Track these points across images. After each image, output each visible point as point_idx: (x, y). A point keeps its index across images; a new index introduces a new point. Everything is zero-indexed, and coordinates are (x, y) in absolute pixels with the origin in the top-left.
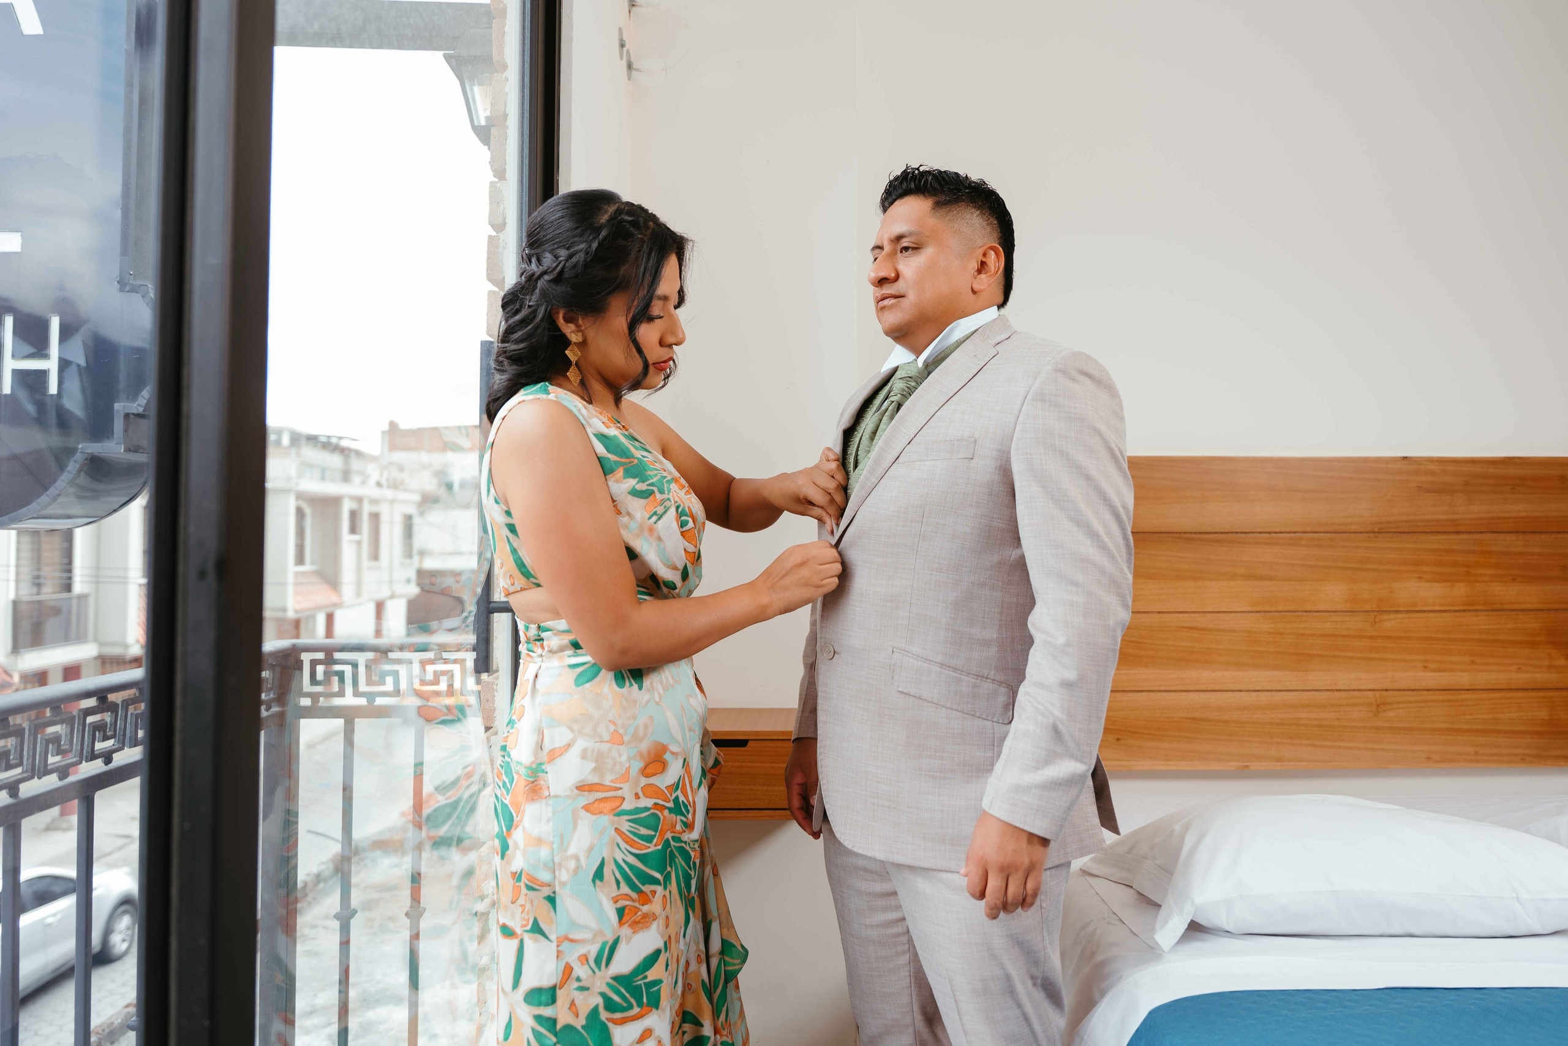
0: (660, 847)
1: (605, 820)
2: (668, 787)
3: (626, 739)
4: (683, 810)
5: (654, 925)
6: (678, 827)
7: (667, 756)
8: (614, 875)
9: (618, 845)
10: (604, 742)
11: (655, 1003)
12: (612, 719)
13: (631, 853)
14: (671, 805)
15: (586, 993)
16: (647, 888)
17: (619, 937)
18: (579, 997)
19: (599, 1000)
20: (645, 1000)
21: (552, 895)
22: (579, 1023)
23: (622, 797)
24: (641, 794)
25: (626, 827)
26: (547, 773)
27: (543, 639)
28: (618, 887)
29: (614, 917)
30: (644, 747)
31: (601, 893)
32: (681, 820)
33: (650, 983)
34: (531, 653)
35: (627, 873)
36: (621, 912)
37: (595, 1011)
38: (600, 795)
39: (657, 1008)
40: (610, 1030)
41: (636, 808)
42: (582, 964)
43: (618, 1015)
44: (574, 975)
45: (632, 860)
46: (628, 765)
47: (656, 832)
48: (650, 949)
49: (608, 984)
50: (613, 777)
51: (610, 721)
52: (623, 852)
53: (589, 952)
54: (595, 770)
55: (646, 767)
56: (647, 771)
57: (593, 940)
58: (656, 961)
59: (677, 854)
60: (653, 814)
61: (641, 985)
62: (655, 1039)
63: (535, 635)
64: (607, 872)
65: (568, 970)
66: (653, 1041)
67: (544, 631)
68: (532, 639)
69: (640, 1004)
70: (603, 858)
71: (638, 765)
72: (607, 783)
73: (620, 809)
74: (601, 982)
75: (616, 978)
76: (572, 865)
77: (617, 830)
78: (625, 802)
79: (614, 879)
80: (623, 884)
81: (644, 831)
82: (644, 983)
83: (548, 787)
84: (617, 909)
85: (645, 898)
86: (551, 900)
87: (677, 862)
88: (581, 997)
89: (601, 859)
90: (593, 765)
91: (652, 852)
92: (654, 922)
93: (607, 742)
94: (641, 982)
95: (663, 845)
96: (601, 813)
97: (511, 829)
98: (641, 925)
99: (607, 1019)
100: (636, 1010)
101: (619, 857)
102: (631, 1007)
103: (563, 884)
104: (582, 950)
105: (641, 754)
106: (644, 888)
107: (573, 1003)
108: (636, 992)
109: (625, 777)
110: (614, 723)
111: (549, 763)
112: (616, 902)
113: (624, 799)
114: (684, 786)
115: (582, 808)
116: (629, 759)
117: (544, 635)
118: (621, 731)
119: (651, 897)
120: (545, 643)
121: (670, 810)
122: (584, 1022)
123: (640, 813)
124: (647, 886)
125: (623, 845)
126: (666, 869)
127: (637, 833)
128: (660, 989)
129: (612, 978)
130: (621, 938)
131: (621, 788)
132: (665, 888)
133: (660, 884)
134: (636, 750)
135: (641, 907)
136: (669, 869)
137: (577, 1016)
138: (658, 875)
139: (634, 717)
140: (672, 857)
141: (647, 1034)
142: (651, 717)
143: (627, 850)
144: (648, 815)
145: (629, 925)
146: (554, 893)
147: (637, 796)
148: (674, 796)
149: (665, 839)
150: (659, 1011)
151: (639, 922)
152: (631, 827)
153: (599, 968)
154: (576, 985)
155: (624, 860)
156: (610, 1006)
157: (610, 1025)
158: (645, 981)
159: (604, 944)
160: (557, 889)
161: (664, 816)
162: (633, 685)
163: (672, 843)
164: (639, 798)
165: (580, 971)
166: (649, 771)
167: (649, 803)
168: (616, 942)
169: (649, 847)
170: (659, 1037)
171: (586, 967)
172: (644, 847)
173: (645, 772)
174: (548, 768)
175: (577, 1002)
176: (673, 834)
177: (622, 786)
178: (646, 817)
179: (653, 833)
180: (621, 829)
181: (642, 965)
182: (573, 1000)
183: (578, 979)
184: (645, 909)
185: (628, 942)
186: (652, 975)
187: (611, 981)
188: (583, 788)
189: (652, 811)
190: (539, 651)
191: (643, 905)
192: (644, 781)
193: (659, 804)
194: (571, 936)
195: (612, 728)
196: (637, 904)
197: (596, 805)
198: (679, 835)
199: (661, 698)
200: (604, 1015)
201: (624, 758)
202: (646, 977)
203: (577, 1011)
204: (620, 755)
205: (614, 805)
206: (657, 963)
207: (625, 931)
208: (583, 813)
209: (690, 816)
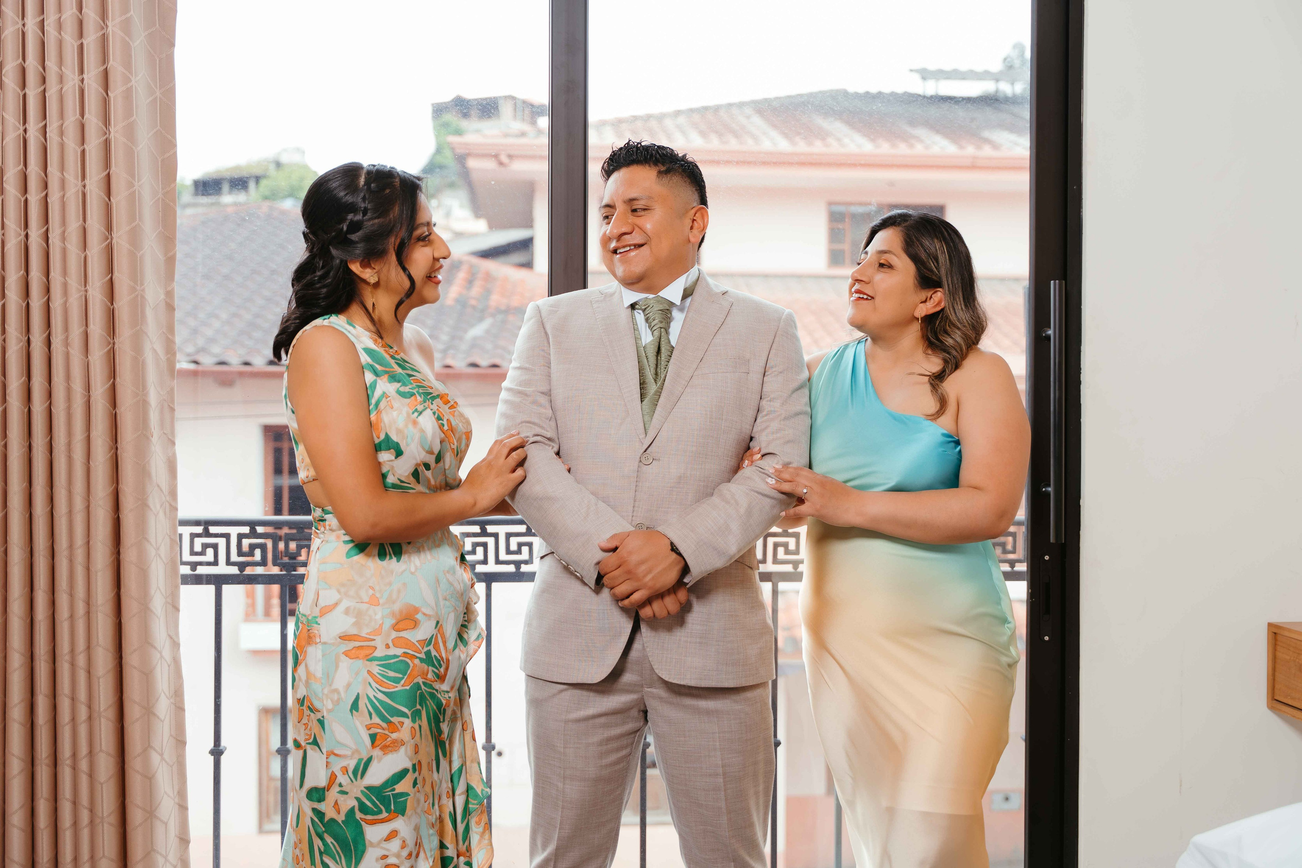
0: (408, 688)
1: (359, 663)
2: (419, 641)
3: (381, 601)
4: (435, 663)
5: (403, 749)
6: (430, 676)
7: (419, 616)
8: (367, 707)
9: (369, 683)
10: (363, 603)
11: (401, 811)
12: (371, 585)
13: (380, 691)
14: (423, 656)
15: (345, 796)
16: (395, 720)
17: (372, 756)
18: (341, 799)
19: (355, 803)
20: (392, 807)
21: (322, 719)
22: (341, 818)
23: (375, 647)
24: (391, 644)
25: (376, 670)
26: (319, 624)
27: (325, 520)
28: (371, 718)
29: (368, 741)
30: (397, 607)
31: (357, 721)
32: (433, 671)
33: (398, 794)
34: (317, 531)
35: (377, 706)
36: (373, 737)
37: (352, 810)
38: (357, 644)
39: (403, 815)
40: (363, 827)
41: (386, 656)
42: (344, 774)
43: (369, 817)
44: (337, 781)
45: (381, 696)
46: (381, 622)
47: (404, 674)
48: (398, 768)
49: (362, 791)
50: (369, 631)
51: (370, 587)
52: (373, 689)
53: (349, 765)
54: (356, 624)
55: (397, 624)
56: (396, 627)
57: (351, 757)
58: (403, 778)
59: (428, 698)
60: (402, 661)
61: (390, 795)
62: (400, 839)
63: (319, 516)
64: (361, 704)
65: (333, 778)
66: (398, 840)
67: (327, 514)
68: (317, 519)
69: (388, 810)
70: (358, 694)
71: (389, 622)
72: (363, 635)
73: (372, 656)
74: (357, 789)
75: (368, 788)
76: (336, 697)
77: (369, 672)
78: (377, 650)
79: (367, 710)
80: (374, 715)
81: (391, 674)
82: (392, 794)
83: (320, 636)
84: (369, 734)
85: (393, 727)
86: (321, 722)
87: (429, 704)
88: (342, 799)
89: (356, 694)
90: (354, 620)
91: (400, 690)
92: (402, 746)
93: (366, 603)
94: (390, 793)
95: (411, 686)
96: (357, 658)
97: (297, 666)
98: (390, 749)
99: (360, 818)
100: (385, 815)
101: (371, 694)
102: (380, 812)
103: (329, 711)
104: (344, 763)
105: (393, 614)
106: (392, 719)
107: (336, 803)
108: (385, 801)
109: (378, 631)
110: (372, 588)
111: (321, 617)
112: (369, 729)
113: (376, 648)
114: (436, 643)
115: (343, 653)
116: (383, 618)
117: (326, 517)
118: (378, 595)
119: (399, 727)
120: (327, 523)
121: (421, 660)
122: (344, 819)
123: (389, 660)
124: (395, 718)
125: (374, 685)
126: (416, 707)
127: (385, 675)
128: (406, 800)
129: (364, 787)
130: (373, 757)
131: (375, 640)
132: (414, 721)
133: (408, 718)
134: (389, 610)
135: (390, 734)
136: (418, 707)
137: (339, 814)
138: (405, 710)
139: (390, 584)
140: (422, 698)
141: (393, 834)
142: (405, 584)
143: (377, 689)
144: (397, 661)
145: (381, 749)
146: (323, 717)
147: (388, 646)
148: (426, 649)
149: (415, 682)
150: (404, 818)
151: (389, 746)
152: (380, 670)
153: (356, 780)
154: (338, 789)
155: (374, 695)
156: (363, 808)
157: (363, 823)
158: (393, 792)
159: (360, 760)
160: (325, 714)
161: (414, 664)
162: (392, 558)
163: (423, 687)
164: (389, 648)
165: (342, 779)
166: (401, 626)
167: (399, 652)
168: (370, 760)
169: (397, 687)
170: (403, 837)
171: (347, 776)
172: (392, 687)
173: (395, 627)
174: (320, 620)
175: (339, 802)
176: (424, 680)
177: (374, 638)
178: (394, 663)
179: (401, 676)
180: (372, 671)
181: (390, 780)
182: (336, 801)
183: (340, 785)
184: (394, 736)
185: (380, 760)
186: (400, 788)
187: (365, 790)
188: (345, 638)
189: (401, 658)
190: (322, 529)
191: (392, 733)
192: (394, 634)
193: (409, 654)
194: (336, 752)
195: (371, 592)
196: (387, 732)
197: (353, 651)
198: (432, 683)
199: (416, 569)
200: (359, 815)
201: (378, 616)
202: (394, 790)
203: (339, 809)
204: (376, 614)
205: (368, 652)
206: (404, 779)
207: (377, 752)
208: (343, 657)
209: (442, 670)
